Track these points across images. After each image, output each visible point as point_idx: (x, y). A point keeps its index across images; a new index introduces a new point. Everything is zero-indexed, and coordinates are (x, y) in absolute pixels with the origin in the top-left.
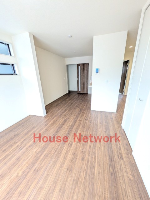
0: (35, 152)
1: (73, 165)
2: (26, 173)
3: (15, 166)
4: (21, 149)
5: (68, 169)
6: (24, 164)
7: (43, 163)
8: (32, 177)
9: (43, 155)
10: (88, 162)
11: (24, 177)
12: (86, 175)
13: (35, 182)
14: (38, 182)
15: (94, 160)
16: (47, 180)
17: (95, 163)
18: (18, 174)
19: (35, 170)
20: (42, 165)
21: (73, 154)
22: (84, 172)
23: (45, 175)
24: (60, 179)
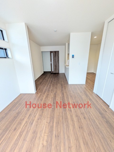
0: (46, 122)
1: (81, 124)
2: (49, 141)
3: (36, 139)
4: (32, 124)
5: (79, 128)
6: (43, 135)
7: (59, 129)
8: (57, 142)
9: (55, 123)
10: (89, 119)
11: (50, 145)
12: (93, 128)
13: (62, 145)
14: (64, 145)
15: (92, 117)
16: (70, 140)
17: (93, 118)
18: (43, 144)
19: (56, 136)
20: (59, 131)
21: (76, 116)
22: (91, 126)
23: (66, 137)
24: (79, 136)
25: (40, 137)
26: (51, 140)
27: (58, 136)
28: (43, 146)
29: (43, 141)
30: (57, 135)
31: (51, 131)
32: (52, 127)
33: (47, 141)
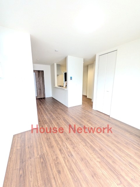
0: (83, 146)
5: (108, 136)
8: (105, 153)
9: (91, 143)
11: (102, 158)
24: (112, 141)
25: (91, 159)
26: (100, 155)
27: (102, 149)
28: (100, 162)
29: (95, 159)
30: (100, 149)
31: (94, 150)
32: (91, 146)
33: (99, 158)
